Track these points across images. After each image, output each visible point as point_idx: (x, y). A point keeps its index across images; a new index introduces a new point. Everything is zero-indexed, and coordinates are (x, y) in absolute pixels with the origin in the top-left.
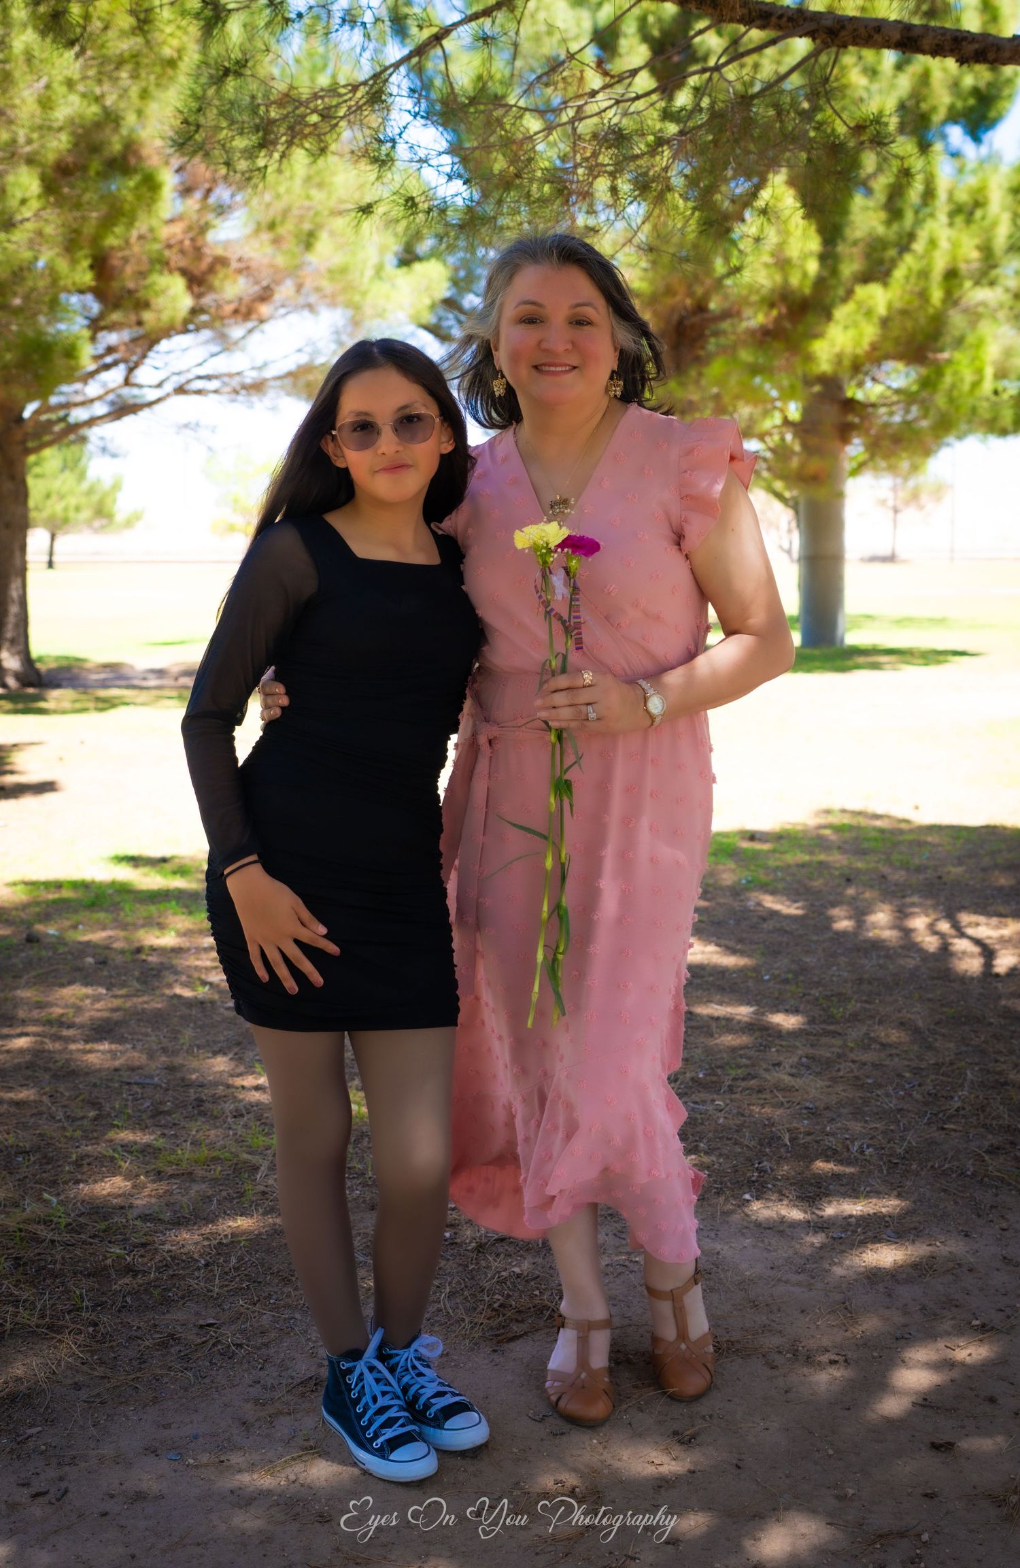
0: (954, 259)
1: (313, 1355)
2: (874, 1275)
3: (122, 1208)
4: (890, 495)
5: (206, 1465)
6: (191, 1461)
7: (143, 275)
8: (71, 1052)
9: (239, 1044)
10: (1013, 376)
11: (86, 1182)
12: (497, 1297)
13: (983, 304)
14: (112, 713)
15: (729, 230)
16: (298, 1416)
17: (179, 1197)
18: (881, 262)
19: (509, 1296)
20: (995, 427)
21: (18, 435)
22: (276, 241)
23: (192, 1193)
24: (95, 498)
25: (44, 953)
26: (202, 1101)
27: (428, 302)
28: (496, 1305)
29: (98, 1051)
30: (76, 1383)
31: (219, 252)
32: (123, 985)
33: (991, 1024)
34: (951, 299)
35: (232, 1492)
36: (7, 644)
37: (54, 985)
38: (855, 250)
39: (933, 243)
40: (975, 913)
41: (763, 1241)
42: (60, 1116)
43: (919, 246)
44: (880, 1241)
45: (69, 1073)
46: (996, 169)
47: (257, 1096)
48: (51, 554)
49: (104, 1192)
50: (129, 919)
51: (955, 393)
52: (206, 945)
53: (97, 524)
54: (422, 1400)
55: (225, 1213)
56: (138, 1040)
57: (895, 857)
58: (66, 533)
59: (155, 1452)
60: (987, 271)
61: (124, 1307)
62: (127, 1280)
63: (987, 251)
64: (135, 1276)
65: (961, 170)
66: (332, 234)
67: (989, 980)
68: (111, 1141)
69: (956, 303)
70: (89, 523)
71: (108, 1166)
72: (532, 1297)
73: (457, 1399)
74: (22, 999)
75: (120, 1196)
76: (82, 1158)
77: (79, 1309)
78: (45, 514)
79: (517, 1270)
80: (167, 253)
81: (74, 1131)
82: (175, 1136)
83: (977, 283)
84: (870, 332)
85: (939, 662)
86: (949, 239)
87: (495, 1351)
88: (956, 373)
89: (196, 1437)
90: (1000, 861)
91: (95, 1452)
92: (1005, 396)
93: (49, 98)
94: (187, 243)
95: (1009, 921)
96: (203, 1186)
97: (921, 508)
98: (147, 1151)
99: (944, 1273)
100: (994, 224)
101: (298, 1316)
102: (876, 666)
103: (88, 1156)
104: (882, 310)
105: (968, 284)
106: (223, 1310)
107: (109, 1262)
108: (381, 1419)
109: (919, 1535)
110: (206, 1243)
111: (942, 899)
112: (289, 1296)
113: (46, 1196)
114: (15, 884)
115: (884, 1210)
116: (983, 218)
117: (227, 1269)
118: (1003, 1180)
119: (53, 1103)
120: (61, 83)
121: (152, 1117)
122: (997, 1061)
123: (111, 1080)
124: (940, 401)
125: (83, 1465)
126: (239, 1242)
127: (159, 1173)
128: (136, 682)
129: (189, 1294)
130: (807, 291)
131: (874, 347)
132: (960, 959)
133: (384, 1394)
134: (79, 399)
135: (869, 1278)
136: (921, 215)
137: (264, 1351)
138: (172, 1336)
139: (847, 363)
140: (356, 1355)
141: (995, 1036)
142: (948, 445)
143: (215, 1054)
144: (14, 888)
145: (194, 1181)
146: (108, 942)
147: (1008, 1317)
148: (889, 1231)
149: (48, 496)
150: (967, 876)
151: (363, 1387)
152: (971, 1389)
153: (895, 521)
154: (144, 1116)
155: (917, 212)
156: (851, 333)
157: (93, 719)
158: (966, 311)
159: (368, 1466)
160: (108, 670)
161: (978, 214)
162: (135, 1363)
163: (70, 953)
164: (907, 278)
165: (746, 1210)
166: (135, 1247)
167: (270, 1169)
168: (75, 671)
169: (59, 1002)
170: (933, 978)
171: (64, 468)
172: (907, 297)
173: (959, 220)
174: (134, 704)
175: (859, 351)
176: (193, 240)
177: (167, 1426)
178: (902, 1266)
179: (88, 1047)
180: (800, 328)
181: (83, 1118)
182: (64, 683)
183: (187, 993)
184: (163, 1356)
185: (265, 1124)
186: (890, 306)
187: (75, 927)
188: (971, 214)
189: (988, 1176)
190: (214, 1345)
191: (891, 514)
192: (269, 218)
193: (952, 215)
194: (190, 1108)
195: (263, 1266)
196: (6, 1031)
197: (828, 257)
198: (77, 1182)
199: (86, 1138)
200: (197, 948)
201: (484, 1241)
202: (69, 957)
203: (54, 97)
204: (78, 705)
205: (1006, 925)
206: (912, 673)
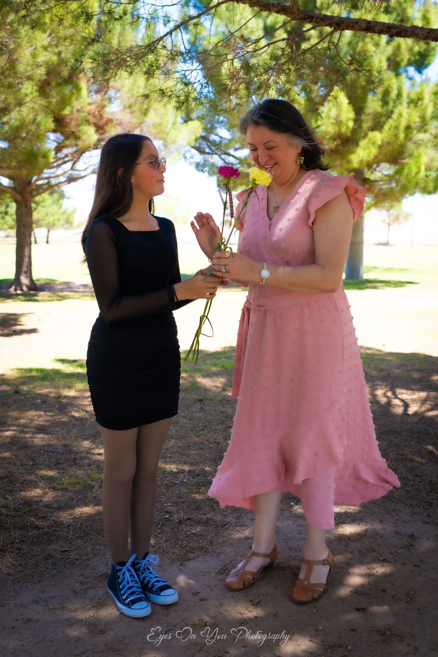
0: (409, 121)
1: (107, 564)
2: (341, 537)
3: (37, 502)
4: (387, 218)
5: (57, 609)
6: (51, 607)
7: (78, 125)
8: (26, 438)
9: (94, 436)
10: (434, 169)
11: (24, 491)
12: (184, 542)
13: (422, 140)
14: (64, 302)
15: (317, 109)
16: (97, 589)
17: (61, 498)
18: (379, 123)
19: (189, 542)
20: (426, 191)
21: (29, 190)
22: (132, 112)
23: (67, 497)
24: (65, 216)
25: (21, 398)
26: (76, 459)
27: (193, 137)
28: (183, 546)
29: (37, 438)
30: (9, 573)
31: (109, 116)
32: (51, 411)
33: (403, 435)
34: (408, 137)
35: (66, 620)
36: (23, 274)
37: (23, 410)
38: (369, 118)
39: (400, 115)
40: (402, 389)
41: (297, 522)
42: (18, 464)
43: (395, 116)
44: (345, 523)
45: (26, 446)
46: (428, 85)
47: (99, 457)
48: (48, 238)
49: (31, 495)
50: (57, 385)
51: (409, 176)
52: (86, 396)
53: (66, 226)
54: (151, 583)
55: (78, 505)
56: (54, 434)
57: (372, 365)
58: (54, 230)
59: (37, 602)
60: (423, 127)
61: (32, 542)
62: (35, 532)
63: (423, 118)
64: (38, 530)
65: (413, 85)
66: (155, 110)
67: (405, 416)
68: (37, 474)
69: (410, 139)
70: (63, 226)
71: (34, 485)
72: (199, 543)
73: (165, 583)
74: (10, 416)
75: (37, 497)
76: (24, 481)
77: (14, 543)
78: (45, 222)
79: (194, 532)
80: (89, 117)
81: (23, 470)
82: (63, 473)
83: (419, 131)
84: (374, 151)
85: (401, 286)
86: (407, 113)
87: (181, 565)
88: (409, 168)
89: (54, 597)
90: (415, 367)
91: (12, 602)
92: (431, 178)
93: (35, 53)
94: (97, 113)
95: (416, 392)
96: (71, 494)
97: (399, 223)
98: (50, 479)
99: (370, 537)
100: (426, 107)
101: (102, 548)
102: (375, 288)
103: (27, 480)
104: (379, 142)
105: (415, 132)
106: (72, 545)
107: (29, 524)
108: (129, 592)
109: (347, 647)
110: (69, 517)
111: (389, 383)
112: (99, 540)
113: (7, 496)
114: (13, 370)
115: (348, 511)
116: (422, 105)
117: (76, 528)
118: (399, 499)
119: (16, 458)
120: (41, 47)
121: (55, 465)
122: (403, 450)
123: (41, 450)
124: (403, 179)
125: (7, 607)
126: (82, 517)
127: (54, 488)
128: (75, 290)
129: (59, 538)
130: (349, 134)
131: (376, 157)
132: (394, 408)
133: (132, 581)
134: (53, 175)
135: (339, 539)
136: (396, 104)
137: (87, 562)
138: (50, 555)
139: (364, 163)
140: (123, 564)
141: (404, 440)
142: (406, 198)
143: (84, 440)
144: (13, 371)
145: (68, 492)
146: (48, 394)
147: (395, 556)
148: (349, 519)
149: (47, 215)
150: (401, 373)
151: (124, 577)
152: (376, 586)
153: (389, 229)
154: (52, 465)
155: (395, 102)
156: (366, 151)
157: (56, 304)
158: (415, 143)
159: (122, 611)
160: (64, 284)
161: (420, 103)
162: (34, 566)
163: (32, 398)
164: (390, 129)
165: (291, 509)
166: (40, 518)
167: (99, 487)
168: (52, 285)
169: (24, 418)
170: (381, 415)
171: (53, 203)
172: (389, 137)
173: (412, 105)
174: (73, 298)
175: (370, 159)
176: (99, 111)
177: (43, 592)
178: (353, 534)
179: (34, 436)
180: (346, 149)
181: (27, 465)
182: (46, 290)
183: (77, 415)
184: (45, 563)
185: (100, 469)
186: (382, 141)
187: (35, 388)
188: (417, 103)
189: (393, 498)
190: (67, 559)
191: (387, 226)
192: (129, 103)
193: (409, 103)
194: (71, 462)
195: (90, 527)
196: (2, 429)
197: (357, 120)
198: (21, 491)
199: (28, 473)
200: (82, 397)
201: (182, 519)
202: (31, 399)
203: (37, 53)
204: (50, 298)
205: (414, 394)
206: (389, 291)
